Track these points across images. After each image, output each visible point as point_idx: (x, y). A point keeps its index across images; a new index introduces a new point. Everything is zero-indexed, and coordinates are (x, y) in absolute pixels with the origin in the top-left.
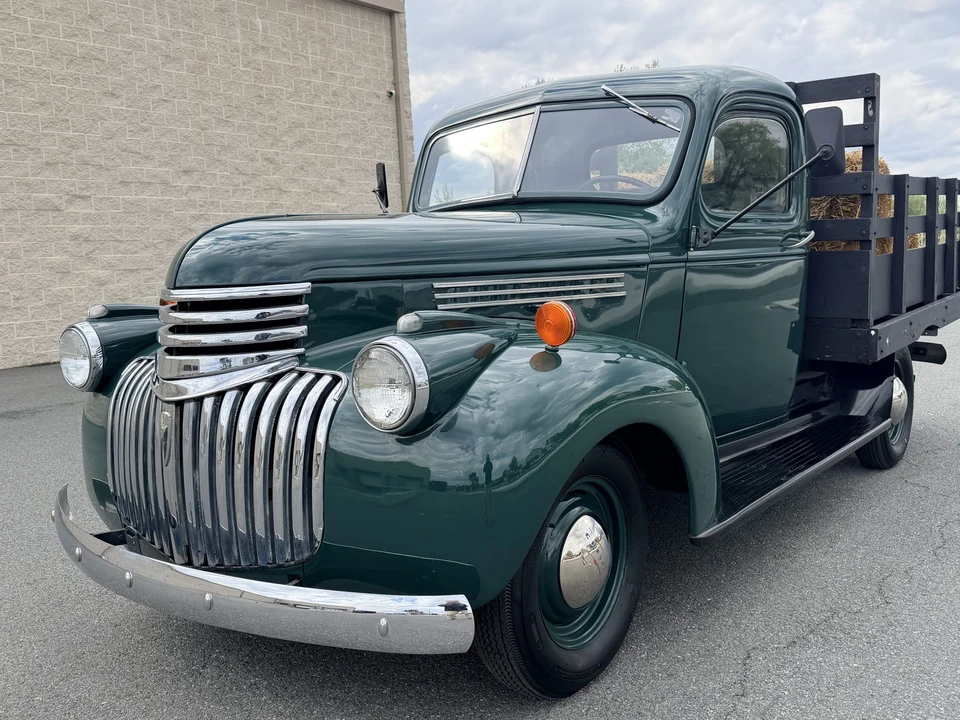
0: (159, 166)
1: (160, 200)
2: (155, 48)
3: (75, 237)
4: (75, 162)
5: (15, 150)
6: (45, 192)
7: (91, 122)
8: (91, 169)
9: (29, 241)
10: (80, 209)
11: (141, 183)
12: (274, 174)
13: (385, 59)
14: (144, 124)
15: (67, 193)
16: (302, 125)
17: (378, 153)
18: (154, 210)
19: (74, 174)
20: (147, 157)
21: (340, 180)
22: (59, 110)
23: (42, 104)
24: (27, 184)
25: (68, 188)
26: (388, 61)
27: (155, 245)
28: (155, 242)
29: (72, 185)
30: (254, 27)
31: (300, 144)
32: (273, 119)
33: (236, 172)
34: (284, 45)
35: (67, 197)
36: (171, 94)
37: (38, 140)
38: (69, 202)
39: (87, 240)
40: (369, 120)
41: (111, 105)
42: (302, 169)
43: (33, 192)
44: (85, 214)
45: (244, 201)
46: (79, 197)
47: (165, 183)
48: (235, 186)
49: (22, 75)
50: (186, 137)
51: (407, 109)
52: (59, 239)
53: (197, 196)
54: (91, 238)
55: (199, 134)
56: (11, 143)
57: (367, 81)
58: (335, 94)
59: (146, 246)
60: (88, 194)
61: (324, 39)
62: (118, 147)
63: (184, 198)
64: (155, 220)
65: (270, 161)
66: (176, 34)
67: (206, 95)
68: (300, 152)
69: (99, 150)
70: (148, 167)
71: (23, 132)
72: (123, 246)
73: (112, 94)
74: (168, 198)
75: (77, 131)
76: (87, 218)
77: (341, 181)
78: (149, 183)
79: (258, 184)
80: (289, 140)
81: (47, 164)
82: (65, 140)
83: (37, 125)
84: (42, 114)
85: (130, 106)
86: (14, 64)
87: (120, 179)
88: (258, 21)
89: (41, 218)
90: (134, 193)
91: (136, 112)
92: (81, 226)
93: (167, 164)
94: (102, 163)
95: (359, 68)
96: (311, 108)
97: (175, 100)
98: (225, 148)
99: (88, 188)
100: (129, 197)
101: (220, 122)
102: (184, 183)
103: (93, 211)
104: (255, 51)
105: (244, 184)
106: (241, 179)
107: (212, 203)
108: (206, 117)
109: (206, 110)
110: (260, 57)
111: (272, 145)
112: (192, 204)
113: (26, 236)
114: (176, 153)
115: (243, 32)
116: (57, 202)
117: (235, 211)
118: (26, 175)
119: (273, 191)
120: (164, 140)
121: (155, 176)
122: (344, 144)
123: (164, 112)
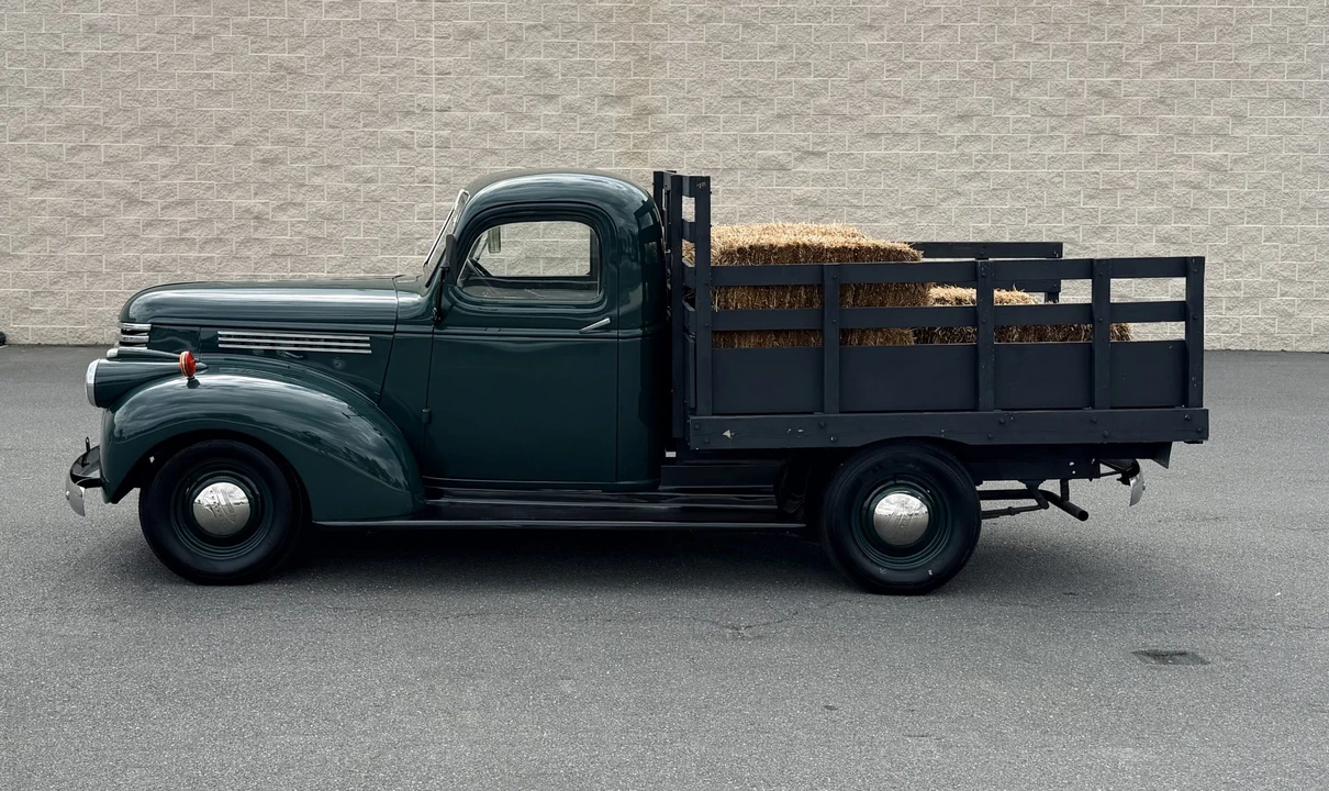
0: (924, 112)
1: (918, 156)
3: (800, 201)
4: (812, 112)
5: (744, 103)
6: (772, 148)
7: (838, 64)
8: (830, 120)
9: (747, 204)
10: (812, 167)
11: (896, 134)
12: (1107, 112)
14: (909, 60)
15: (798, 150)
16: (1170, 38)
18: (907, 168)
19: (809, 126)
20: (907, 102)
21: (1234, 116)
22: (800, 52)
23: (781, 48)
24: (752, 140)
25: (798, 143)
27: (903, 212)
28: (904, 208)
29: (806, 140)
31: (1161, 66)
32: (1115, 33)
33: (1042, 113)
35: (796, 154)
36: (954, 18)
37: (771, 90)
38: (800, 160)
39: (815, 205)
41: (867, 40)
42: (1162, 102)
43: (758, 149)
44: (817, 173)
45: (1048, 152)
46: (813, 153)
47: (928, 133)
48: (1038, 132)
49: (763, 17)
50: (968, 72)
52: (782, 203)
53: (974, 149)
54: (820, 203)
55: (988, 66)
56: (740, 94)
59: (891, 214)
60: (824, 149)
62: (870, 91)
63: (954, 151)
64: (908, 180)
65: (1102, 94)
68: (1162, 77)
69: (844, 96)
70: (908, 114)
71: (755, 81)
72: (859, 212)
73: (871, 27)
74: (930, 152)
75: (819, 75)
76: (818, 179)
78: (906, 135)
79: (1078, 128)
80: (1143, 62)
81: (779, 116)
82: (802, 87)
83: (773, 73)
84: (781, 59)
85: (893, 39)
86: (756, 6)
87: (866, 131)
89: (764, 178)
90: (883, 147)
91: (900, 46)
92: (810, 188)
93: (935, 109)
94: (846, 112)
96: (1192, 12)
97: (959, 25)
98: (1027, 83)
99: (824, 142)
100: (876, 153)
101: (1025, 47)
102: (956, 132)
103: (828, 170)
105: (1053, 129)
106: (1050, 122)
107: (996, 157)
108: (1003, 43)
109: (1004, 33)
111: (1110, 71)
112: (964, 159)
113: (745, 199)
114: (951, 94)
116: (783, 159)
117: (1031, 167)
118: (753, 130)
119: (1102, 137)
120: (935, 78)
121: (915, 125)
122: (1251, 60)
123: (940, 41)
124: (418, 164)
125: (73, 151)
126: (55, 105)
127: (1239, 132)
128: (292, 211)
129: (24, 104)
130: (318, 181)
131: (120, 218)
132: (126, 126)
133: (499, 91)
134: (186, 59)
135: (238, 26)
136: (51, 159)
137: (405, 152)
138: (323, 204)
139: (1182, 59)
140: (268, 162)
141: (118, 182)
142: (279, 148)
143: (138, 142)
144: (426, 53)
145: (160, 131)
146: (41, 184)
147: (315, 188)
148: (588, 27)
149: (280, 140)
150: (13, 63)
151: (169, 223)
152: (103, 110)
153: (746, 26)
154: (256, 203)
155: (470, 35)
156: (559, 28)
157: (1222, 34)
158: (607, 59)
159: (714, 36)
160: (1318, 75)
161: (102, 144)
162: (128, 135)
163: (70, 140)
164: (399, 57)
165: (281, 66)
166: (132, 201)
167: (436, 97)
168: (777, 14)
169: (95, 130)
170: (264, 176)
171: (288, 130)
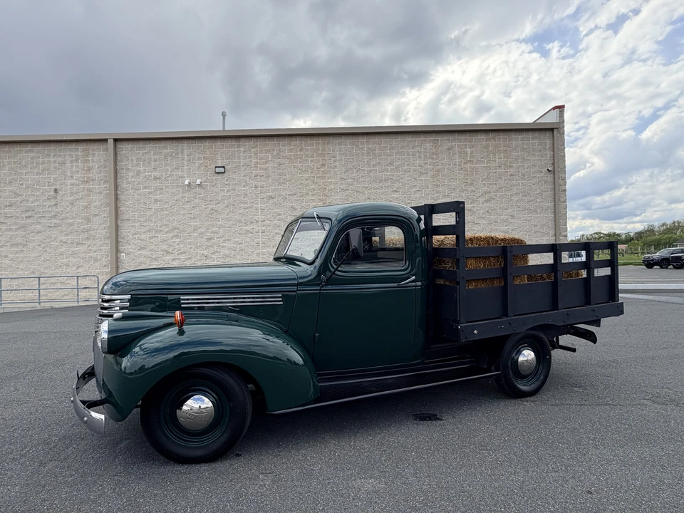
2: (415, 171)
13: (548, 152)
16: (489, 192)
17: (538, 201)
26: (549, 153)
30: (465, 153)
31: (487, 201)
34: (482, 158)
36: (422, 188)
40: (534, 184)
42: (488, 212)
51: (563, 176)
57: (533, 165)
58: (511, 175)
61: (506, 151)
66: (426, 164)
67: (438, 186)
68: (488, 204)
77: (513, 216)
80: (481, 200)
88: (468, 150)
95: (528, 160)
96: (496, 184)
97: (423, 190)
104: (465, 163)
109: (437, 192)
110: (468, 165)
115: (459, 156)
122: (515, 198)
123: (418, 195)
124: (255, 238)
125: (150, 238)
126: (145, 224)
127: (512, 221)
128: (217, 254)
129: (136, 224)
130: (224, 244)
131: (164, 258)
132: (166, 230)
133: (280, 215)
134: (184, 209)
135: (199, 198)
136: (143, 240)
137: (251, 234)
138: (227, 252)
139: (493, 199)
140: (209, 239)
141: (164, 247)
142: (212, 234)
143: (171, 235)
144: (257, 204)
145: (176, 231)
146: (141, 249)
147: (223, 246)
148: (308, 194)
149: (213, 232)
150: (133, 212)
151: (180, 259)
152: (159, 225)
153: (357, 192)
154: (205, 252)
155: (271, 197)
156: (298, 195)
157: (506, 190)
158: (314, 204)
159: (347, 196)
160: (537, 202)
161: (159, 235)
162: (167, 233)
163: (149, 235)
164: (249, 205)
165: (212, 210)
166: (168, 253)
167: (262, 217)
168: (366, 188)
169: (157, 231)
170: (207, 243)
171: (215, 229)
